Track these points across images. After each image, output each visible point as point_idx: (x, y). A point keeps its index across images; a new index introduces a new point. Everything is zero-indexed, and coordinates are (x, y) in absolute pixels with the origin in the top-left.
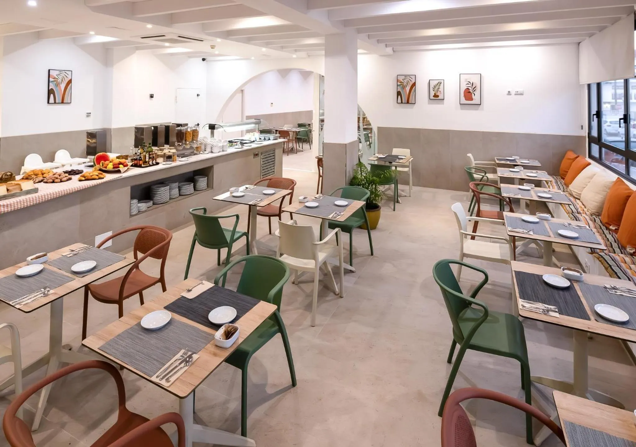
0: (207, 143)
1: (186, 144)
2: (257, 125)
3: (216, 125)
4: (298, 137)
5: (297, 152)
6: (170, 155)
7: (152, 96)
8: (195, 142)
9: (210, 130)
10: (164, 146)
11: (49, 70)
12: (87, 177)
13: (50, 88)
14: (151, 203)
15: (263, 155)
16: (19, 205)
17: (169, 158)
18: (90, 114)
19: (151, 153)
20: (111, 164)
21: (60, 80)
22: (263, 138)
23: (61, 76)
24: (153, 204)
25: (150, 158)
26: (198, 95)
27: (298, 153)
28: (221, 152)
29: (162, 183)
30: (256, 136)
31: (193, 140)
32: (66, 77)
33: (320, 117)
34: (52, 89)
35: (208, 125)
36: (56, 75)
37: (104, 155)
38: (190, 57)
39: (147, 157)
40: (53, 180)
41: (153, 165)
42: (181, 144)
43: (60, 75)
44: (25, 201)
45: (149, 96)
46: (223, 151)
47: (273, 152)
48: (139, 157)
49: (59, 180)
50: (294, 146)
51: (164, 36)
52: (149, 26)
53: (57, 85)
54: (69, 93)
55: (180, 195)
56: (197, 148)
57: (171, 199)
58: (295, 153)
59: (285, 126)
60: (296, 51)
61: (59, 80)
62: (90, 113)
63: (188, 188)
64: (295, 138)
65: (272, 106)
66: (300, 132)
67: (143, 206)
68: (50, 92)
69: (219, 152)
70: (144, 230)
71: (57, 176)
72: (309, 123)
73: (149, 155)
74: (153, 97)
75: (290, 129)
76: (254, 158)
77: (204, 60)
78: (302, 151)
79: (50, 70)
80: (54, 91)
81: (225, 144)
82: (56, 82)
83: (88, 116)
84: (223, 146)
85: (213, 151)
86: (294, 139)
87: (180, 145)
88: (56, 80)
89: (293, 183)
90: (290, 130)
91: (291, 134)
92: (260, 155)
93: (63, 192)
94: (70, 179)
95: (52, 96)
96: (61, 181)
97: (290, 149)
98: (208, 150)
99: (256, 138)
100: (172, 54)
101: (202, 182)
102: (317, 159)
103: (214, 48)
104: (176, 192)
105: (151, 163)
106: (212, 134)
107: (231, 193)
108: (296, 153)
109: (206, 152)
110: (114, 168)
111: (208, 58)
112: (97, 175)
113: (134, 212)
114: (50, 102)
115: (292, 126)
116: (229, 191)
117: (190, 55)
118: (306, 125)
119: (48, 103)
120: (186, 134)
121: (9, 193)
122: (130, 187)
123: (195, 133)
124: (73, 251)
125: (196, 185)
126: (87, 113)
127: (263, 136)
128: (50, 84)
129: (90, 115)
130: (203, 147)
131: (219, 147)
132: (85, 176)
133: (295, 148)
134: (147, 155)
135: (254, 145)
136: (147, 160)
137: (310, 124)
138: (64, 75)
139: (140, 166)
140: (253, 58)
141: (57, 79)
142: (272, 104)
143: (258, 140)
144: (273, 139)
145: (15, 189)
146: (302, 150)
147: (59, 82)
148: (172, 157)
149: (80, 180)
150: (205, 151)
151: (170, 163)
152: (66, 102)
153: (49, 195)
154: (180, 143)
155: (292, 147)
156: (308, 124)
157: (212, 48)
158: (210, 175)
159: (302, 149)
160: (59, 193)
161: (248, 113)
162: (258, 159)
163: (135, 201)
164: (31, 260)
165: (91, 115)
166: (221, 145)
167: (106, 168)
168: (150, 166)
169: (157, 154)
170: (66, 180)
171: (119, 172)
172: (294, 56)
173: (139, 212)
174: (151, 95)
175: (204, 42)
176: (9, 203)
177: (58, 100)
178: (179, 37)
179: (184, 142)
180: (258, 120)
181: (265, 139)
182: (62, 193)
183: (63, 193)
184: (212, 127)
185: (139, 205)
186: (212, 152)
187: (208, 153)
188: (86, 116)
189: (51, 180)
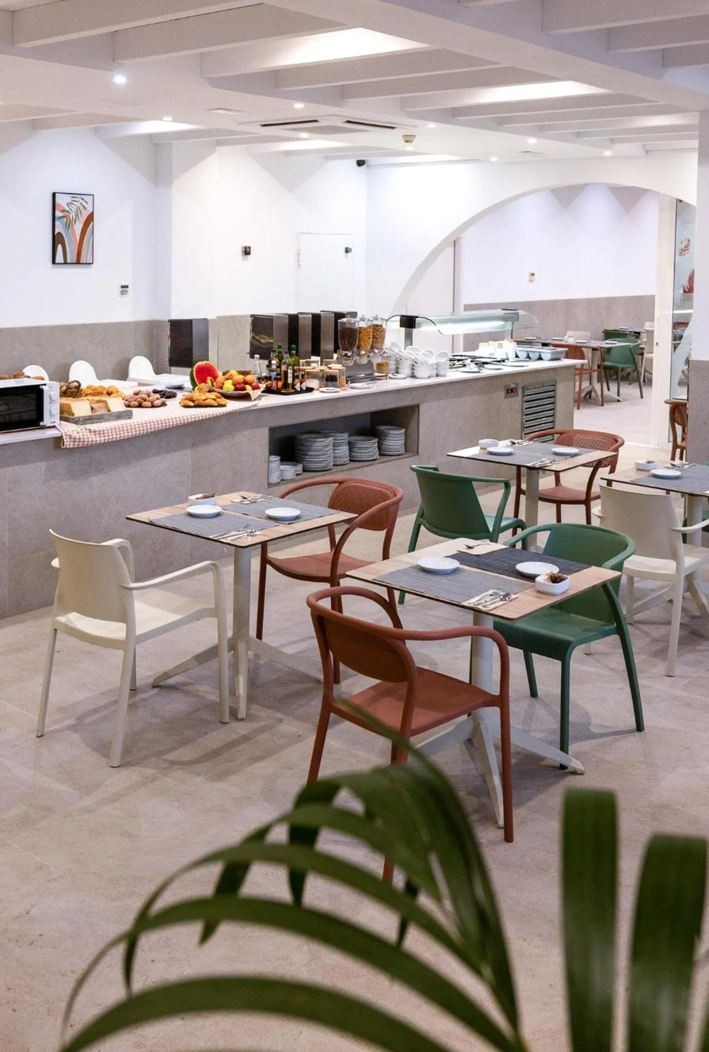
0: (404, 355)
1: (359, 355)
2: (509, 323)
3: (417, 317)
4: (606, 363)
5: (605, 404)
6: (333, 374)
7: (247, 252)
8: (376, 351)
9: (403, 329)
10: (310, 358)
11: (54, 194)
12: (196, 402)
13: (56, 233)
14: (299, 468)
15: (527, 392)
16: (114, 433)
17: (331, 379)
18: (126, 289)
19: (296, 368)
20: (230, 382)
21: (74, 214)
22: (523, 355)
23: (75, 205)
24: (304, 471)
25: (294, 378)
26: (347, 250)
27: (606, 406)
28: (433, 377)
29: (319, 429)
30: (508, 348)
31: (372, 348)
32: (84, 207)
33: (675, 312)
34: (59, 233)
35: (398, 318)
36: (66, 205)
37: (207, 366)
38: (327, 158)
39: (290, 375)
40: (138, 402)
41: (302, 391)
42: (349, 354)
43: (72, 203)
44: (121, 429)
45: (240, 251)
46: (437, 375)
47: (552, 388)
48: (275, 373)
49: (150, 404)
50: (593, 387)
51: (316, 121)
52: (299, 105)
53: (69, 225)
54: (90, 241)
55: (351, 461)
56: (379, 365)
57: (337, 465)
58: (599, 405)
59: (569, 333)
60: (612, 141)
61: (72, 215)
62: (127, 287)
63: (369, 447)
64: (599, 367)
65: (531, 281)
66: (612, 351)
67: (290, 471)
68: (57, 240)
69: (429, 377)
70: (344, 485)
71: (145, 397)
72: (637, 330)
73: (294, 371)
74: (249, 253)
75: (585, 341)
76: (505, 398)
77: (360, 163)
78: (618, 401)
79: (57, 195)
80: (63, 237)
81: (443, 360)
82: (67, 220)
83: (123, 293)
84: (437, 364)
85: (416, 374)
86: (596, 368)
87: (349, 357)
88: (66, 214)
89: (617, 441)
90: (584, 345)
91: (588, 353)
92: (520, 391)
93: (171, 421)
94: (164, 404)
95: (60, 247)
96: (153, 406)
97: (583, 395)
98: (405, 370)
99: (506, 354)
100: (288, 153)
101: (395, 439)
102: (667, 408)
103: (411, 142)
104: (344, 450)
105: (298, 387)
106: (409, 338)
107: (481, 448)
108: (602, 405)
109: (399, 376)
110: (236, 389)
111: (371, 160)
112: (214, 400)
113: (275, 478)
114: (56, 262)
115: (588, 334)
116: (478, 445)
117: (330, 155)
118: (626, 334)
119: (54, 262)
120: (360, 332)
121: (94, 414)
122: (268, 428)
123: (377, 332)
124: (245, 498)
125: (382, 444)
126: (122, 287)
127: (525, 351)
128: (57, 223)
129: (127, 291)
130: (392, 366)
131: (431, 365)
132: (194, 400)
133: (599, 393)
134: (290, 371)
135: (506, 369)
136: (290, 380)
137: (639, 333)
138: (80, 205)
139: (277, 392)
140: (494, 159)
141: (68, 212)
142: (533, 274)
143: (512, 356)
144: (549, 358)
145: (100, 408)
146: (618, 398)
147: (71, 219)
148: (338, 379)
149: (186, 406)
150: (397, 372)
151: (335, 390)
152: (85, 262)
153: (152, 424)
154: (349, 351)
155: (590, 389)
156: (635, 332)
157: (407, 141)
158: (413, 425)
159: (618, 395)
160: (166, 423)
161: (468, 298)
162: (516, 401)
163: (276, 459)
164: (197, 499)
165: (129, 289)
166: (433, 361)
167: (221, 388)
168: (297, 392)
169: (306, 370)
170: (160, 404)
171: (247, 397)
172: (608, 153)
173: (282, 480)
174: (245, 247)
175: (396, 129)
176: (101, 429)
177: (71, 257)
178: (348, 122)
179: (355, 349)
180: (511, 312)
181: (528, 357)
182: (169, 422)
183: (171, 423)
184: (409, 322)
185: (282, 467)
186: (413, 376)
187: (405, 378)
188: (120, 292)
189: (136, 403)
